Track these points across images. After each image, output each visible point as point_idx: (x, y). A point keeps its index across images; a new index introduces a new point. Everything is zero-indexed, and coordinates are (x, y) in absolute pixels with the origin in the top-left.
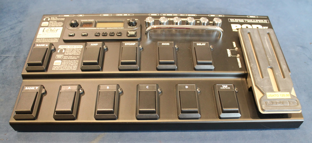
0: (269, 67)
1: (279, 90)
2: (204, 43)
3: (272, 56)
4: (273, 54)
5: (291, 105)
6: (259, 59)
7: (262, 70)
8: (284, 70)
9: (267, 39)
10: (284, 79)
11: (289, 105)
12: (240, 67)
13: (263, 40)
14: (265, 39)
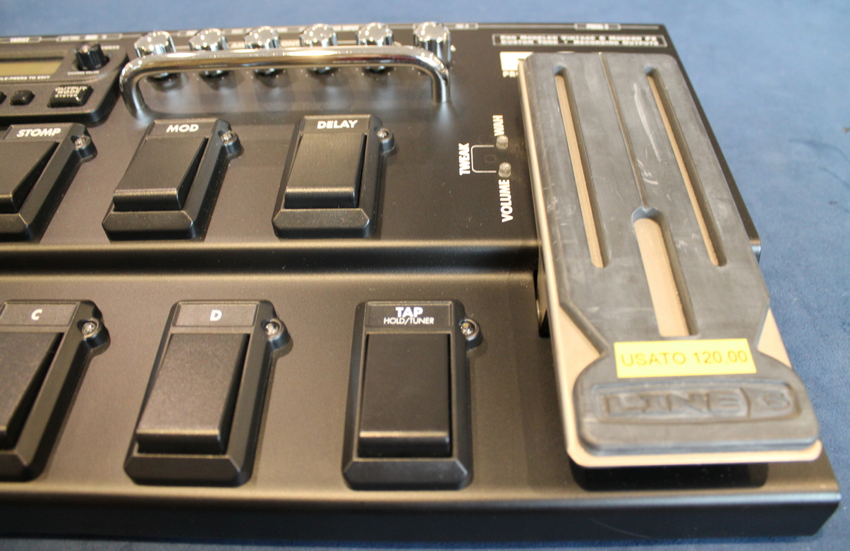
0: (645, 210)
1: (692, 330)
2: (353, 120)
3: (660, 160)
4: (669, 153)
5: (755, 415)
6: (594, 176)
7: (604, 226)
8: (718, 225)
9: (643, 93)
10: (721, 269)
11: (742, 413)
12: (507, 217)
13: (622, 99)
14: (633, 93)
